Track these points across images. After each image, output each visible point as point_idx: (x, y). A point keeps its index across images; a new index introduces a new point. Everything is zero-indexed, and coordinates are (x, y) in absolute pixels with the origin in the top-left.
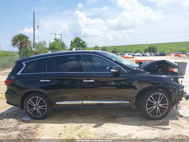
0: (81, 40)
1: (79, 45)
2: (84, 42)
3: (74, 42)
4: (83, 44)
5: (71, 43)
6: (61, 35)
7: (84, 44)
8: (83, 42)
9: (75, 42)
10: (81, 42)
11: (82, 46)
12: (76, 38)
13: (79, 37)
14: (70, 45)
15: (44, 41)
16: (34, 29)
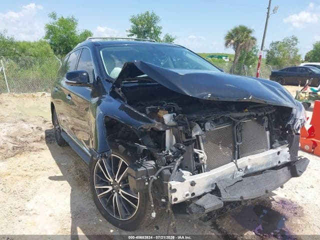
15: (293, 36)
16: (268, 13)
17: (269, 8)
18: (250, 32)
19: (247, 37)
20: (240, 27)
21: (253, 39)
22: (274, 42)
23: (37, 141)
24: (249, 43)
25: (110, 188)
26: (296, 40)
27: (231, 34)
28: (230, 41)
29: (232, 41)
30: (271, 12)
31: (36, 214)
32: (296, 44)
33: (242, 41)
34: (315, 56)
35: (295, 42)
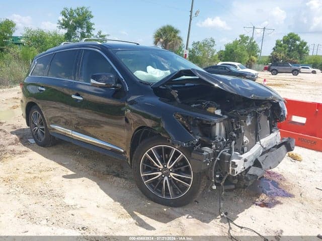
0: (298, 39)
1: (292, 48)
2: (305, 44)
3: (282, 42)
4: (300, 48)
5: (276, 45)
6: (264, 29)
7: (305, 48)
8: (302, 43)
9: (284, 43)
10: (298, 43)
11: (298, 52)
12: (289, 35)
13: (296, 34)
14: (274, 49)
15: (211, 38)
16: (191, 16)
17: (191, 12)
18: (177, 32)
19: (175, 36)
20: (168, 26)
21: (180, 38)
22: (195, 42)
23: (13, 144)
24: (177, 43)
25: (160, 174)
26: (214, 42)
27: (160, 33)
28: (159, 40)
29: (161, 40)
30: (193, 15)
31: (82, 207)
32: (213, 46)
33: (171, 41)
34: (226, 55)
35: (212, 43)
